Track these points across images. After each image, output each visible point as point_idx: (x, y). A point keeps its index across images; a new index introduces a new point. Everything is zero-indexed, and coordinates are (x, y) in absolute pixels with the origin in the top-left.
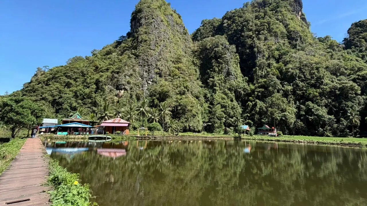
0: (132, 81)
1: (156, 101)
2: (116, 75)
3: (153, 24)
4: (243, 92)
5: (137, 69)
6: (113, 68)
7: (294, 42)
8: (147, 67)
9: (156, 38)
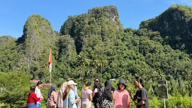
0: (23, 64)
1: (33, 71)
2: (16, 63)
3: (32, 37)
4: (73, 64)
5: (25, 58)
6: (16, 59)
7: (104, 36)
8: (29, 58)
9: (33, 44)
